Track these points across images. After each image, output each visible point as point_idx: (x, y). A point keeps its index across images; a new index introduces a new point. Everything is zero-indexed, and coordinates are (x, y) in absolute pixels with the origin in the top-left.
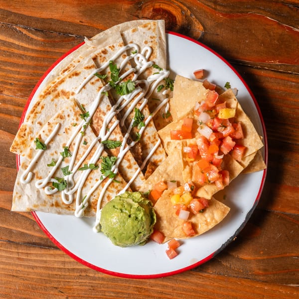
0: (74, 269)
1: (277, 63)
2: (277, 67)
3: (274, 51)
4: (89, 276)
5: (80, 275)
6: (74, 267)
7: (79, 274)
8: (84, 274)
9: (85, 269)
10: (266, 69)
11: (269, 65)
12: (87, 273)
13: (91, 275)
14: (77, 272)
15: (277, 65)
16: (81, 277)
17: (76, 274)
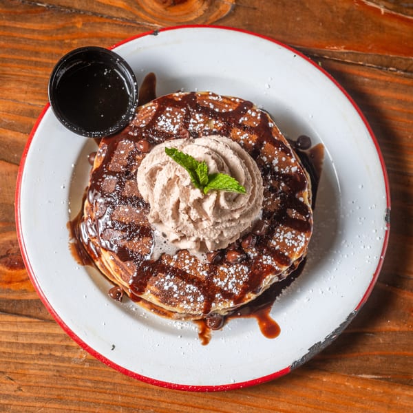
0: (32, 344)
1: (343, 50)
2: (342, 56)
3: (337, 33)
4: (54, 356)
5: (41, 354)
6: (32, 342)
7: (38, 352)
8: (46, 352)
9: (48, 344)
10: (325, 58)
11: (330, 53)
12: (51, 350)
13: (58, 354)
14: (36, 350)
15: (343, 53)
16: (41, 357)
17: (34, 352)
